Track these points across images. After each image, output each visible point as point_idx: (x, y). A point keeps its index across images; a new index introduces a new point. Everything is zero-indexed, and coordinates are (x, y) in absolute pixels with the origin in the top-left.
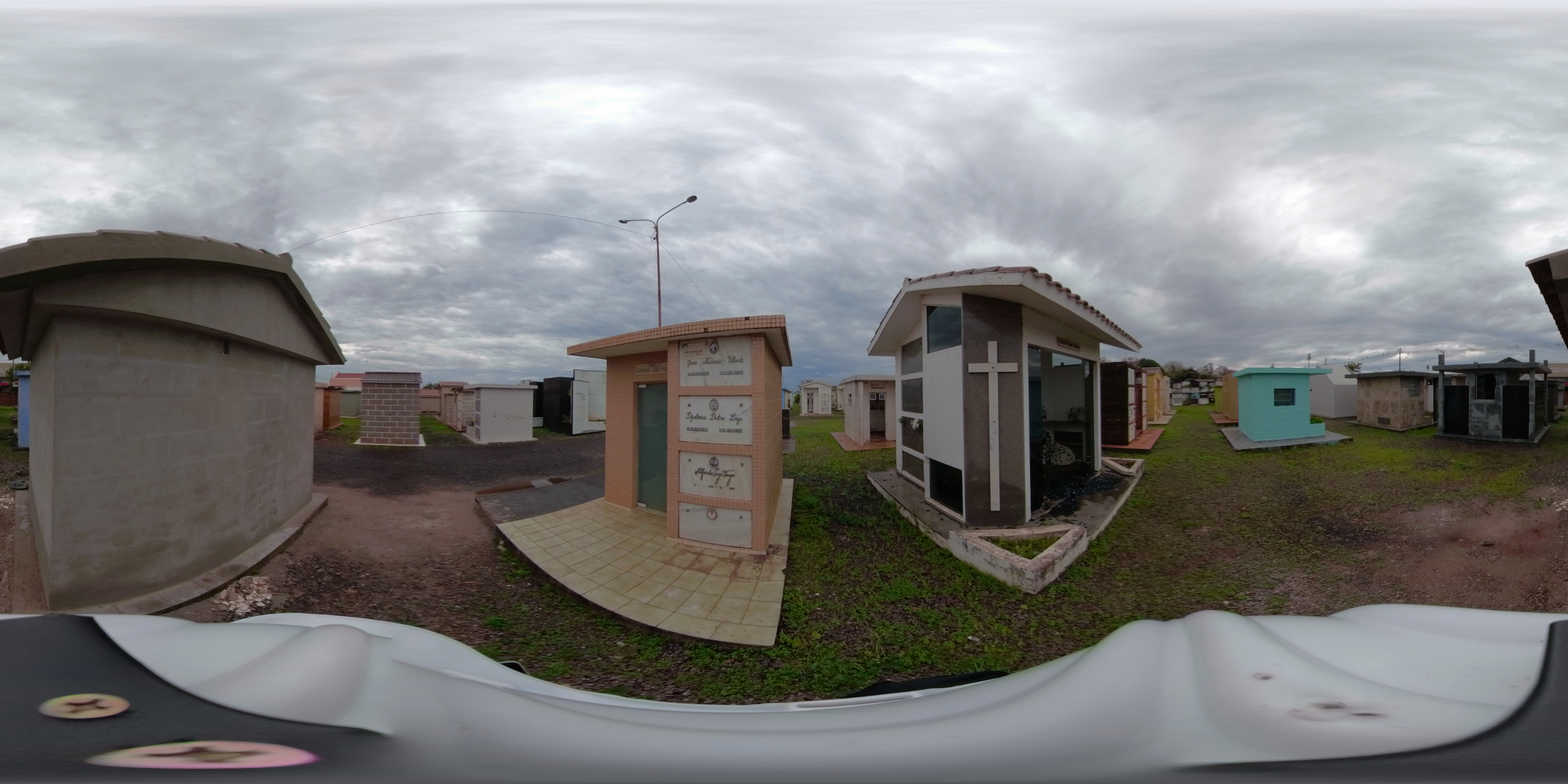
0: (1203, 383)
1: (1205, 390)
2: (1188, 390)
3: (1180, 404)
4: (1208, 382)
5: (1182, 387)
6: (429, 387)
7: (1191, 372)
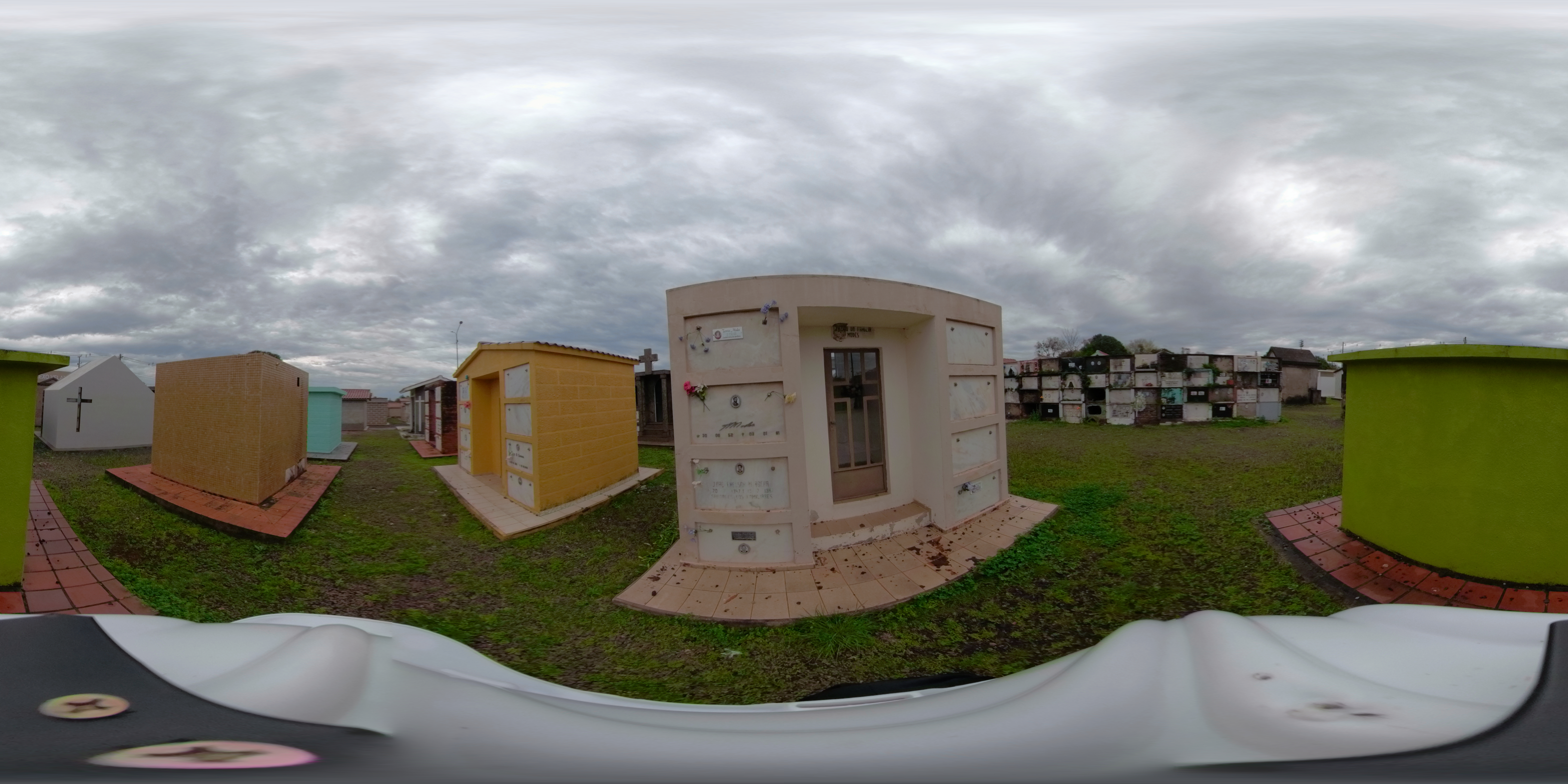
2: (1152, 379)
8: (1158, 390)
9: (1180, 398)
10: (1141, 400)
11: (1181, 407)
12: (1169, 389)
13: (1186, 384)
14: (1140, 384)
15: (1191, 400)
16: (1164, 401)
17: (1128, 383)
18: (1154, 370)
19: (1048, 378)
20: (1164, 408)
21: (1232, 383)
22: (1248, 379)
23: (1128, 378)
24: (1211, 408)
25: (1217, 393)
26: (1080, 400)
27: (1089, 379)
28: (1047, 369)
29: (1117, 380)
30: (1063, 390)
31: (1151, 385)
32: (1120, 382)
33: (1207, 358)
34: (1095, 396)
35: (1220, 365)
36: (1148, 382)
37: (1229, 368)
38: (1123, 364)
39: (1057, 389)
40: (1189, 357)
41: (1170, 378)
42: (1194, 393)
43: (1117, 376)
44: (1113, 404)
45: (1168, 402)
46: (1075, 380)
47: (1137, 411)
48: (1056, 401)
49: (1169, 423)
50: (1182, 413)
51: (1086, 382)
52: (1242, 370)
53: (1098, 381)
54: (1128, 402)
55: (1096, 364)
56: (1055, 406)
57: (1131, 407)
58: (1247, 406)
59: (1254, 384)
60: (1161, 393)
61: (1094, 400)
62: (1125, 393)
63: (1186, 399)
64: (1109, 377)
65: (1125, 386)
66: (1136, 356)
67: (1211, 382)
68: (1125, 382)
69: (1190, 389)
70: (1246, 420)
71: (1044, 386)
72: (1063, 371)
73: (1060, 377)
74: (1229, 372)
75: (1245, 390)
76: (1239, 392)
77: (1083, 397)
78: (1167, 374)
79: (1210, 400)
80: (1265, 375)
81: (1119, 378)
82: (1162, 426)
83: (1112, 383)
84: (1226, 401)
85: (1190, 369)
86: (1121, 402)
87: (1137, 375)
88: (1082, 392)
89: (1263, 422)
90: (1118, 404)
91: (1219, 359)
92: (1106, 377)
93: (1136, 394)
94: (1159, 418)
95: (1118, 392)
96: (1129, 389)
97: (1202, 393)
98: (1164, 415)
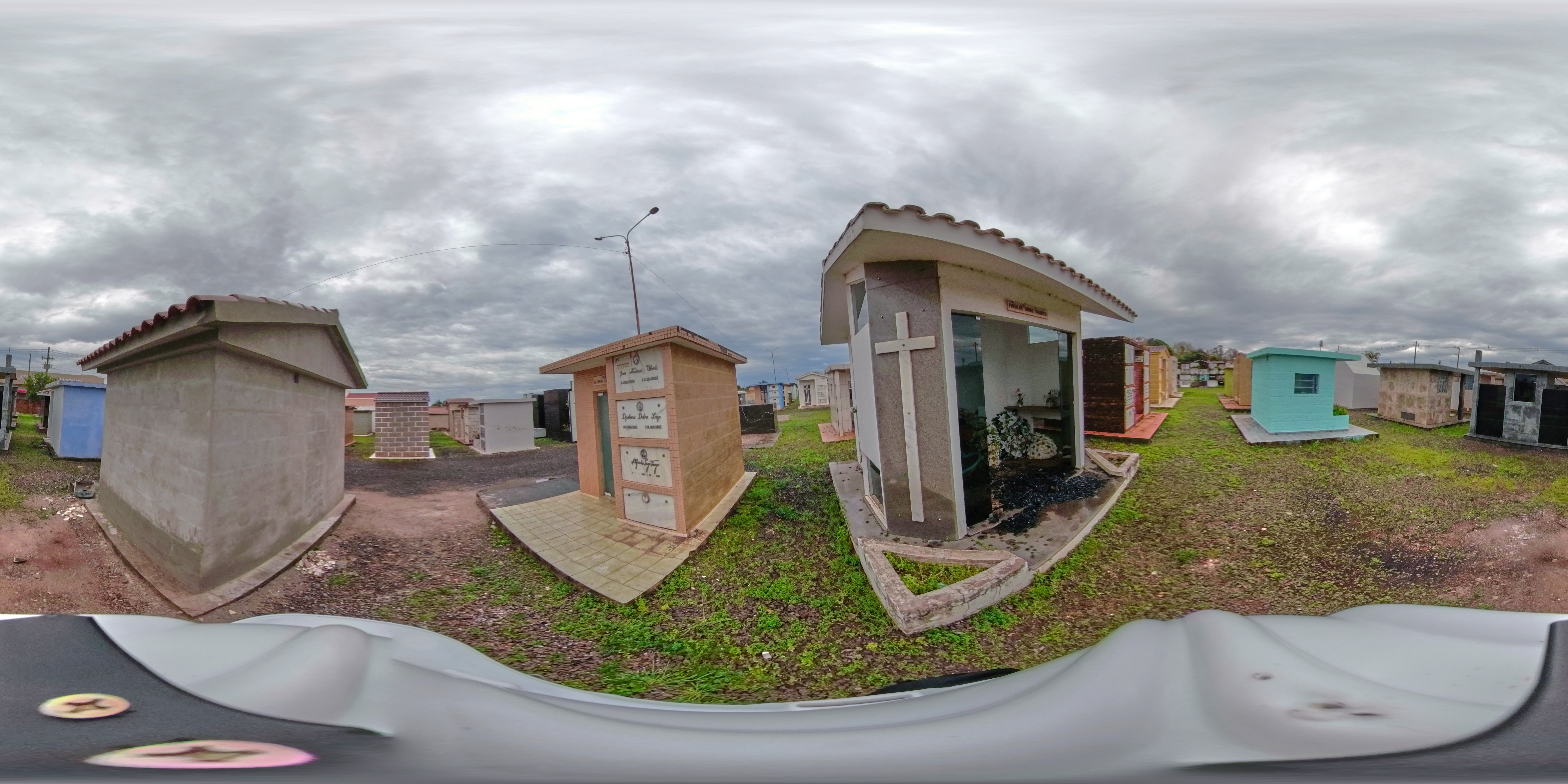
0: (1212, 365)
1: (1215, 372)
2: (1197, 372)
3: (1188, 386)
4: (1218, 364)
5: (1191, 368)
6: (438, 404)
7: (1200, 354)
8: (1199, 376)
9: (1206, 378)
10: (1193, 379)
11: (1207, 381)
15: (1210, 379)
16: (1201, 379)
20: (1201, 382)
49: (1202, 387)
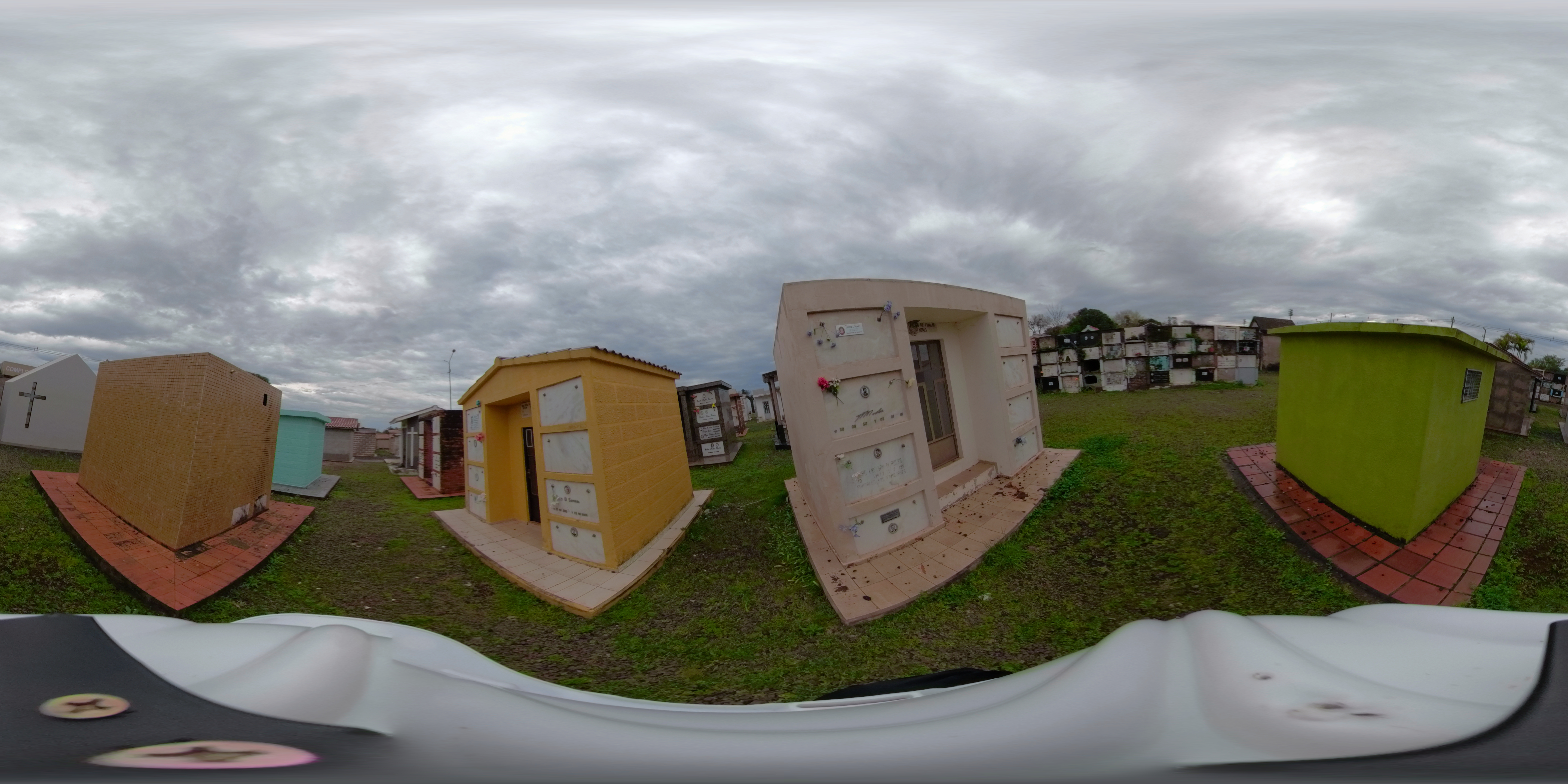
5: (1124, 342)
8: (1147, 359)
9: (1166, 365)
10: (1132, 368)
11: (1167, 373)
12: (1157, 357)
13: (1171, 352)
14: (1130, 354)
15: (1177, 366)
16: (1152, 368)
17: (1119, 354)
18: (1142, 341)
19: (1046, 354)
20: (1152, 374)
21: (1213, 350)
22: (1227, 346)
23: (1119, 349)
24: (1194, 373)
25: (1199, 359)
26: (1077, 372)
27: (1084, 352)
28: (1045, 346)
29: (1109, 351)
30: (1060, 364)
31: (1141, 354)
32: (1112, 353)
33: (1190, 328)
34: (1091, 367)
35: (1201, 334)
36: (1138, 351)
37: (1210, 337)
38: (1114, 337)
39: (1055, 364)
40: (1174, 328)
41: (1157, 347)
42: (1179, 360)
43: (1109, 348)
44: (1108, 373)
45: (1156, 369)
46: (1071, 354)
47: (1129, 378)
48: (1055, 374)
49: (1157, 387)
50: (1169, 378)
51: (1081, 355)
52: (1222, 339)
53: (1092, 353)
54: (1120, 370)
55: (1089, 339)
56: (1055, 379)
57: (1124, 375)
58: (1227, 371)
59: (1233, 351)
60: (1149, 361)
61: (1090, 371)
62: (1117, 362)
63: (1171, 366)
64: (1102, 349)
65: (1117, 356)
66: (1126, 329)
67: (1194, 350)
68: (1117, 353)
69: (1175, 356)
70: (1226, 383)
71: (1043, 361)
72: (1060, 347)
73: (1057, 352)
74: (1210, 341)
75: (1225, 357)
76: (1219, 358)
77: (1079, 369)
78: (1154, 344)
79: (1193, 365)
80: (1243, 343)
81: (1111, 350)
82: (1152, 390)
83: (1105, 354)
84: (1207, 366)
85: (1174, 338)
86: (1114, 371)
87: (1127, 346)
88: (1079, 364)
89: (1241, 385)
90: (1111, 373)
91: (1201, 329)
92: (1099, 349)
93: (1127, 363)
94: (1149, 383)
95: (1110, 362)
96: (1121, 359)
97: (1186, 360)
98: (1153, 380)
